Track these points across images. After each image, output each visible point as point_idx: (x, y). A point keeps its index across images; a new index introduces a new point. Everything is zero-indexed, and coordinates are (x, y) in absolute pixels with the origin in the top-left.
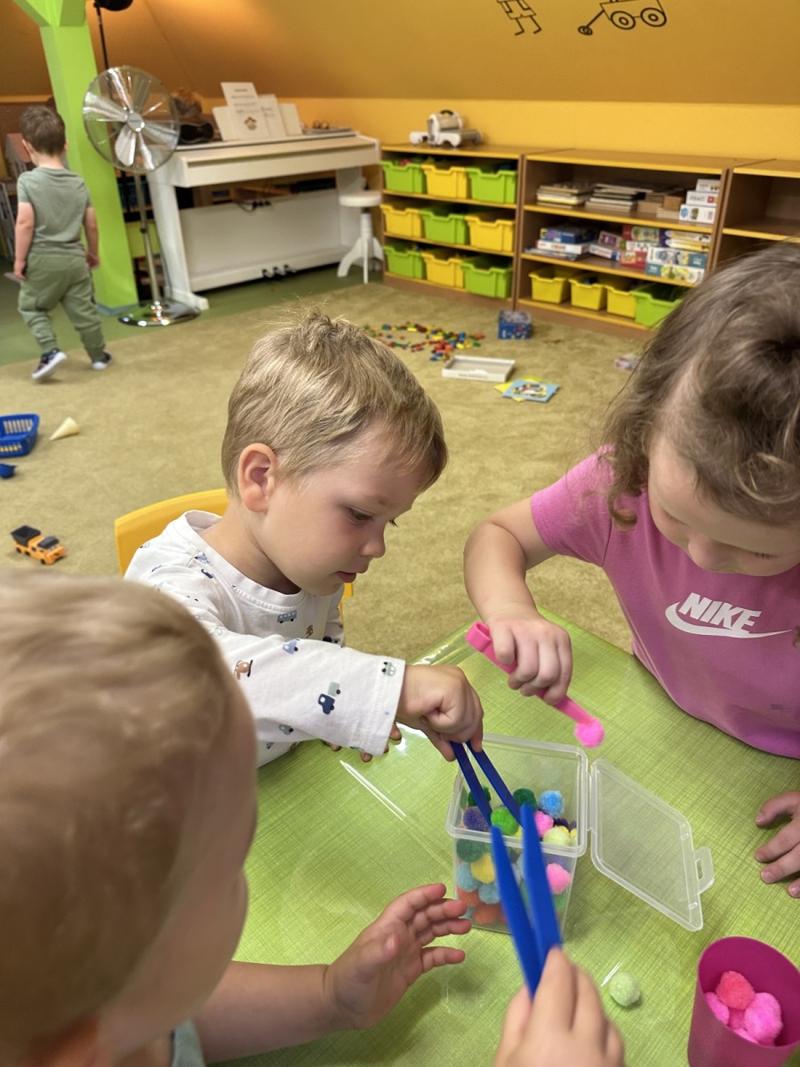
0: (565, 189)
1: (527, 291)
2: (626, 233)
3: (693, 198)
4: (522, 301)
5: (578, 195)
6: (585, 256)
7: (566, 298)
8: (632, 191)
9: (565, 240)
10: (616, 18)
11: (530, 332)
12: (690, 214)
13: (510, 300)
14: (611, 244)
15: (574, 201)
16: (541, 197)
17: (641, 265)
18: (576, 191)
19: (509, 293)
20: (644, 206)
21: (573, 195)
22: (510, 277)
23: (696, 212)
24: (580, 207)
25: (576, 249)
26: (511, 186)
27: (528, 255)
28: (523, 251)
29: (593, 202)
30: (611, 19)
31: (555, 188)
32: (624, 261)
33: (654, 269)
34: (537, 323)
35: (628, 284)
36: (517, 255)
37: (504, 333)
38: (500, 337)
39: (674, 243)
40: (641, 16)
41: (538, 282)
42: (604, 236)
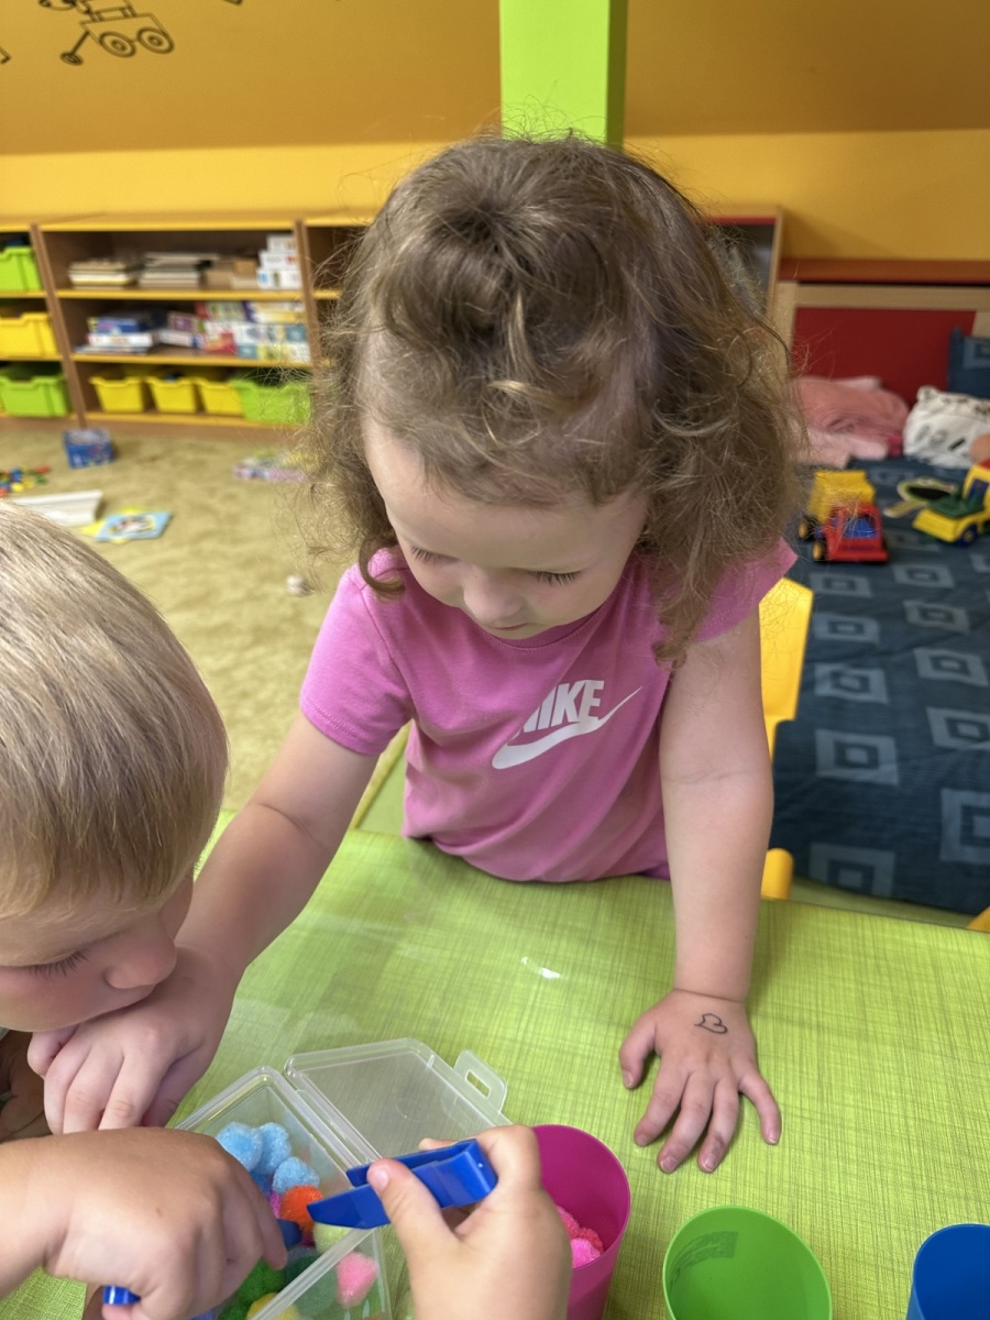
0: (105, 265)
1: (93, 402)
2: (201, 311)
3: (270, 260)
4: (92, 416)
5: (126, 271)
6: (158, 347)
7: (149, 403)
8: (192, 259)
9: (126, 330)
11: (112, 453)
12: (270, 279)
13: (74, 417)
14: (187, 328)
15: (121, 278)
16: (77, 278)
17: (231, 348)
18: (120, 266)
19: (69, 407)
20: (214, 276)
21: (119, 271)
22: (64, 387)
23: (276, 277)
24: (133, 285)
25: (143, 340)
26: (30, 269)
27: (81, 355)
28: (73, 351)
29: (148, 277)
30: (102, 44)
31: (93, 265)
32: (209, 346)
33: (247, 351)
34: (120, 440)
35: (223, 374)
36: (66, 357)
37: (77, 460)
38: (73, 465)
39: (263, 316)
40: (140, 39)
41: (106, 389)
42: (176, 320)
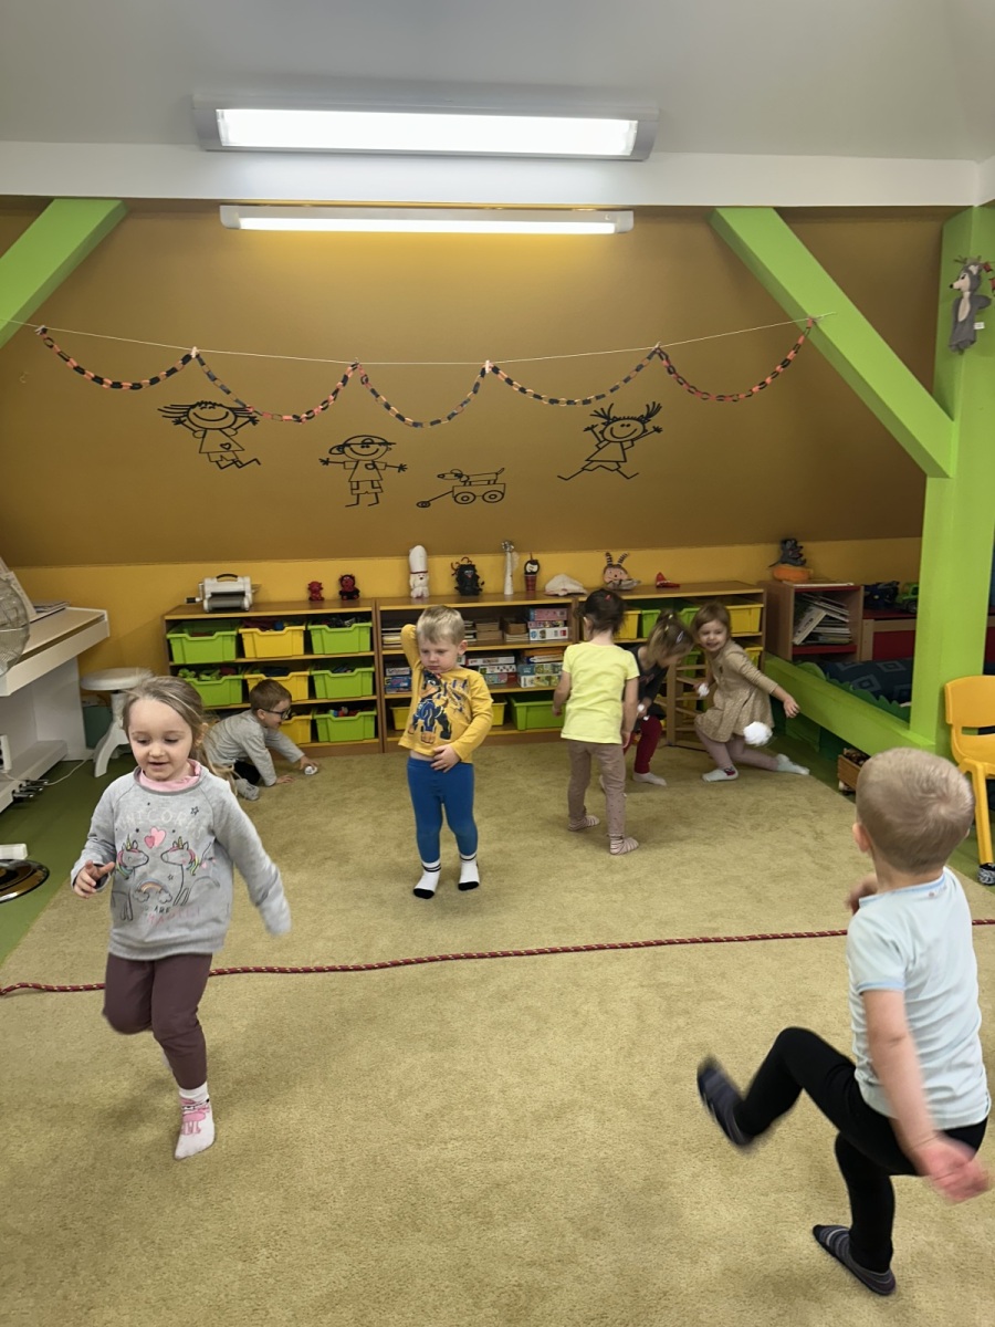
3: (536, 625)
4: (390, 739)
8: (495, 625)
10: (459, 498)
12: (539, 635)
19: (377, 733)
26: (367, 635)
28: (386, 693)
30: (455, 498)
36: (379, 697)
39: (537, 659)
40: (483, 496)
